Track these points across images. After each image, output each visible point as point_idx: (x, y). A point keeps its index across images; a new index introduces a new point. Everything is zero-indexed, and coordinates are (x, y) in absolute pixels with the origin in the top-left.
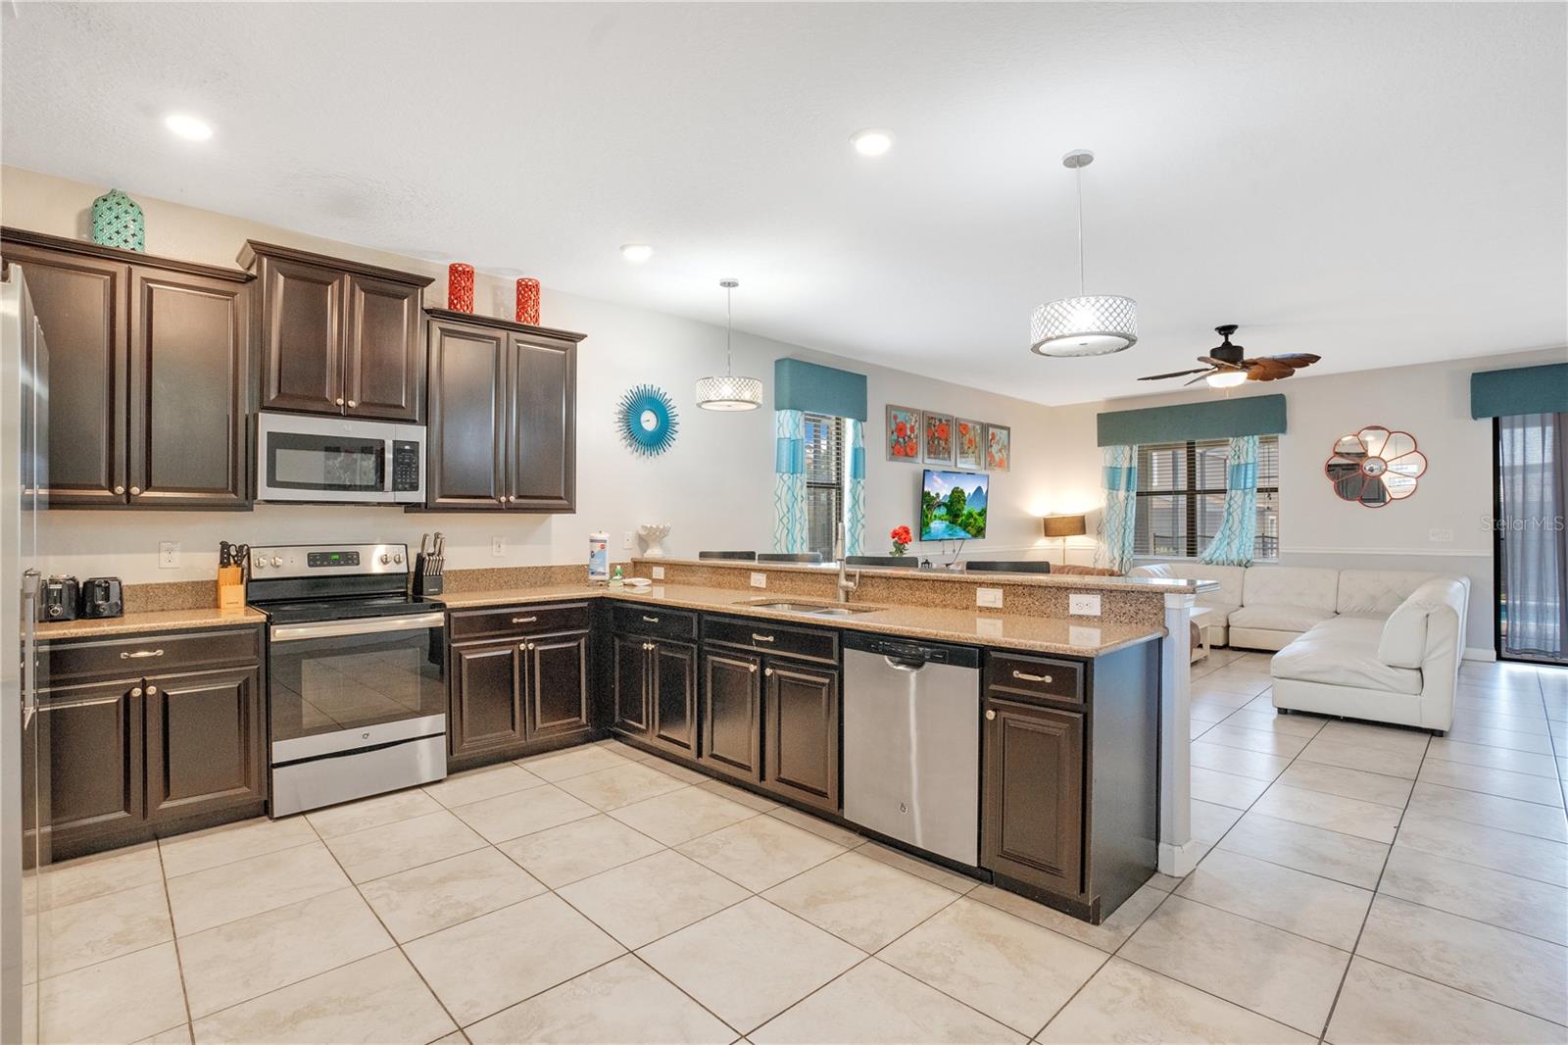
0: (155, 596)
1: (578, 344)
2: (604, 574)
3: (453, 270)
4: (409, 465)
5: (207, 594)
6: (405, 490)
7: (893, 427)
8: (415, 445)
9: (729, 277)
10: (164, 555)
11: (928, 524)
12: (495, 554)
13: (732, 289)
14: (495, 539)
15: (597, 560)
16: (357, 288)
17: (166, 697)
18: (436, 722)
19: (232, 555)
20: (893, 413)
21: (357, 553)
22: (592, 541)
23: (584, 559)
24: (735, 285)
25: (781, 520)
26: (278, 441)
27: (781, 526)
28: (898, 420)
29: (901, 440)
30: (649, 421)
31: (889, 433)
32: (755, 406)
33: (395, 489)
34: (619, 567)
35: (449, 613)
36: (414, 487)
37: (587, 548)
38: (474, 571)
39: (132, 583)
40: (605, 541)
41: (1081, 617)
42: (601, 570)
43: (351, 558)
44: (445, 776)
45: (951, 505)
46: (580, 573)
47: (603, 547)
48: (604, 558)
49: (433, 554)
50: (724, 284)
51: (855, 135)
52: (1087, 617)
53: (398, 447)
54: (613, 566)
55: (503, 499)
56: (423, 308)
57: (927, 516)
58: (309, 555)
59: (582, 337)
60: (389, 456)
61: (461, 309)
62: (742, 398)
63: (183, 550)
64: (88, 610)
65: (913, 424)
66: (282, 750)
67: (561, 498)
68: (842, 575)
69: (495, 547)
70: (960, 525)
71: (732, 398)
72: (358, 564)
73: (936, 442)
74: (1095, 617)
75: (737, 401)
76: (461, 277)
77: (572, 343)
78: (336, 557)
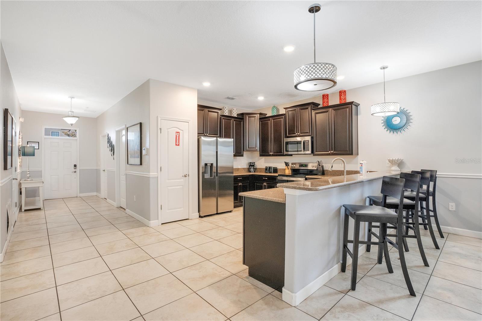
0: (282, 170)
4: (307, 145)
6: (307, 151)
8: (308, 141)
16: (300, 110)
19: (287, 164)
22: (360, 164)
30: (396, 121)
39: (279, 168)
42: (362, 172)
43: (306, 166)
47: (362, 165)
53: (304, 141)
55: (330, 152)
56: (312, 109)
58: (299, 165)
59: (352, 103)
60: (302, 144)
64: (270, 172)
67: (347, 151)
72: (308, 167)
76: (325, 97)
77: (350, 105)
78: (304, 165)
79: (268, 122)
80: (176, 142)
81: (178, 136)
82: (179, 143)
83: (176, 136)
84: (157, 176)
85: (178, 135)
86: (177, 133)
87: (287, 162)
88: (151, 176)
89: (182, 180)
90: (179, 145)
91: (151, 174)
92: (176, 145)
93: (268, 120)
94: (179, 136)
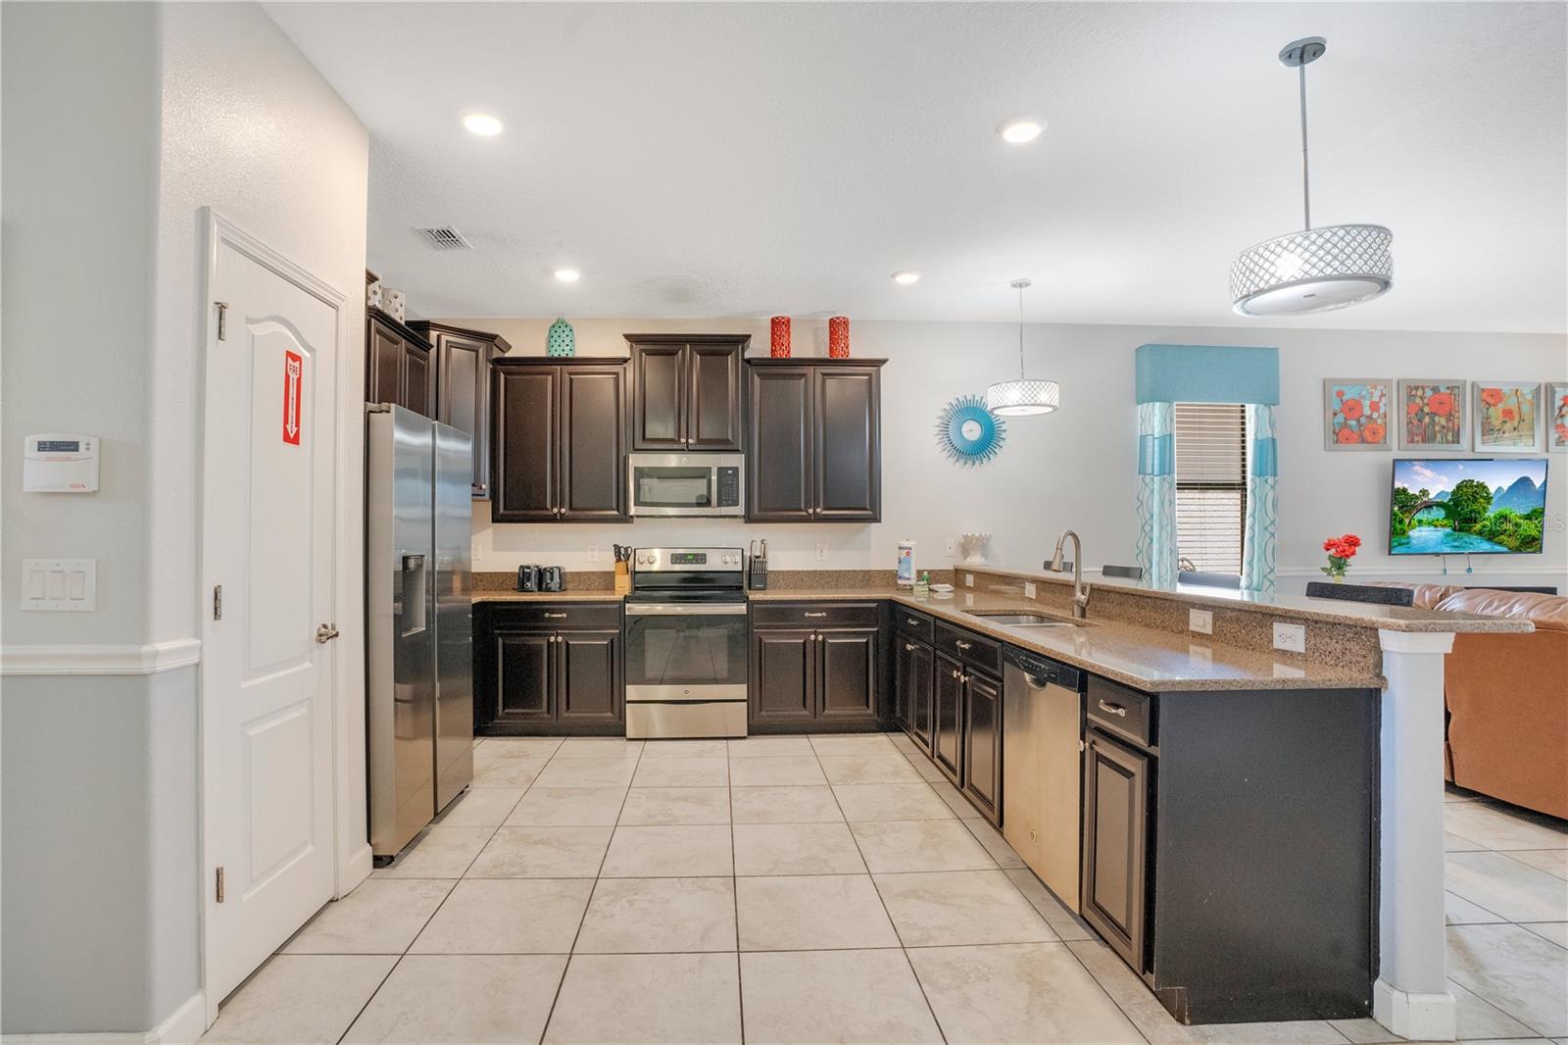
0: (584, 579)
1: (882, 368)
2: (909, 579)
3: (776, 323)
4: (731, 485)
5: (607, 580)
6: (729, 505)
7: (1337, 406)
8: (736, 470)
9: (1018, 277)
10: (589, 553)
11: (1404, 532)
12: (819, 558)
13: (1024, 290)
14: (818, 545)
15: (904, 566)
16: (694, 353)
17: (568, 645)
18: (740, 691)
19: (621, 554)
20: (1336, 389)
21: (705, 555)
22: (900, 548)
23: (893, 566)
24: (1028, 285)
25: (1143, 527)
26: (640, 473)
27: (1143, 534)
28: (1345, 398)
29: (1353, 423)
30: (972, 431)
31: (1330, 415)
32: (1050, 409)
33: (719, 505)
34: (926, 573)
35: (750, 604)
36: (736, 503)
37: (896, 554)
38: (799, 572)
39: (572, 571)
40: (910, 549)
41: (1285, 652)
42: (906, 575)
43: (700, 558)
44: (746, 735)
45: (1456, 505)
46: (891, 577)
47: (908, 554)
48: (909, 564)
49: (759, 557)
50: (1014, 286)
51: (999, 129)
52: (1292, 653)
53: (722, 471)
54: (920, 573)
55: (811, 511)
56: (744, 360)
57: (1401, 522)
58: (672, 555)
59: (884, 361)
60: (714, 478)
61: (781, 354)
62: (1038, 402)
63: (600, 550)
64: (544, 586)
65: (1376, 399)
66: (632, 692)
67: (867, 509)
68: (1078, 588)
69: (818, 552)
70: (1480, 533)
71: (1020, 402)
72: (705, 563)
73: (1427, 420)
74: (1299, 654)
75: (1032, 405)
76: (780, 326)
77: (875, 368)
78: (690, 557)
79: (546, 380)
80: (286, 422)
81: (293, 376)
82: (298, 425)
83: (287, 377)
84: (193, 659)
85: (296, 377)
86: (290, 361)
87: (622, 544)
88: (162, 665)
89: (308, 665)
90: (295, 440)
91: (161, 647)
92: (287, 438)
93: (542, 374)
94: (299, 380)
